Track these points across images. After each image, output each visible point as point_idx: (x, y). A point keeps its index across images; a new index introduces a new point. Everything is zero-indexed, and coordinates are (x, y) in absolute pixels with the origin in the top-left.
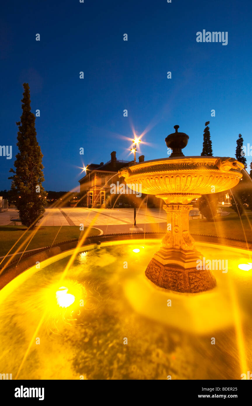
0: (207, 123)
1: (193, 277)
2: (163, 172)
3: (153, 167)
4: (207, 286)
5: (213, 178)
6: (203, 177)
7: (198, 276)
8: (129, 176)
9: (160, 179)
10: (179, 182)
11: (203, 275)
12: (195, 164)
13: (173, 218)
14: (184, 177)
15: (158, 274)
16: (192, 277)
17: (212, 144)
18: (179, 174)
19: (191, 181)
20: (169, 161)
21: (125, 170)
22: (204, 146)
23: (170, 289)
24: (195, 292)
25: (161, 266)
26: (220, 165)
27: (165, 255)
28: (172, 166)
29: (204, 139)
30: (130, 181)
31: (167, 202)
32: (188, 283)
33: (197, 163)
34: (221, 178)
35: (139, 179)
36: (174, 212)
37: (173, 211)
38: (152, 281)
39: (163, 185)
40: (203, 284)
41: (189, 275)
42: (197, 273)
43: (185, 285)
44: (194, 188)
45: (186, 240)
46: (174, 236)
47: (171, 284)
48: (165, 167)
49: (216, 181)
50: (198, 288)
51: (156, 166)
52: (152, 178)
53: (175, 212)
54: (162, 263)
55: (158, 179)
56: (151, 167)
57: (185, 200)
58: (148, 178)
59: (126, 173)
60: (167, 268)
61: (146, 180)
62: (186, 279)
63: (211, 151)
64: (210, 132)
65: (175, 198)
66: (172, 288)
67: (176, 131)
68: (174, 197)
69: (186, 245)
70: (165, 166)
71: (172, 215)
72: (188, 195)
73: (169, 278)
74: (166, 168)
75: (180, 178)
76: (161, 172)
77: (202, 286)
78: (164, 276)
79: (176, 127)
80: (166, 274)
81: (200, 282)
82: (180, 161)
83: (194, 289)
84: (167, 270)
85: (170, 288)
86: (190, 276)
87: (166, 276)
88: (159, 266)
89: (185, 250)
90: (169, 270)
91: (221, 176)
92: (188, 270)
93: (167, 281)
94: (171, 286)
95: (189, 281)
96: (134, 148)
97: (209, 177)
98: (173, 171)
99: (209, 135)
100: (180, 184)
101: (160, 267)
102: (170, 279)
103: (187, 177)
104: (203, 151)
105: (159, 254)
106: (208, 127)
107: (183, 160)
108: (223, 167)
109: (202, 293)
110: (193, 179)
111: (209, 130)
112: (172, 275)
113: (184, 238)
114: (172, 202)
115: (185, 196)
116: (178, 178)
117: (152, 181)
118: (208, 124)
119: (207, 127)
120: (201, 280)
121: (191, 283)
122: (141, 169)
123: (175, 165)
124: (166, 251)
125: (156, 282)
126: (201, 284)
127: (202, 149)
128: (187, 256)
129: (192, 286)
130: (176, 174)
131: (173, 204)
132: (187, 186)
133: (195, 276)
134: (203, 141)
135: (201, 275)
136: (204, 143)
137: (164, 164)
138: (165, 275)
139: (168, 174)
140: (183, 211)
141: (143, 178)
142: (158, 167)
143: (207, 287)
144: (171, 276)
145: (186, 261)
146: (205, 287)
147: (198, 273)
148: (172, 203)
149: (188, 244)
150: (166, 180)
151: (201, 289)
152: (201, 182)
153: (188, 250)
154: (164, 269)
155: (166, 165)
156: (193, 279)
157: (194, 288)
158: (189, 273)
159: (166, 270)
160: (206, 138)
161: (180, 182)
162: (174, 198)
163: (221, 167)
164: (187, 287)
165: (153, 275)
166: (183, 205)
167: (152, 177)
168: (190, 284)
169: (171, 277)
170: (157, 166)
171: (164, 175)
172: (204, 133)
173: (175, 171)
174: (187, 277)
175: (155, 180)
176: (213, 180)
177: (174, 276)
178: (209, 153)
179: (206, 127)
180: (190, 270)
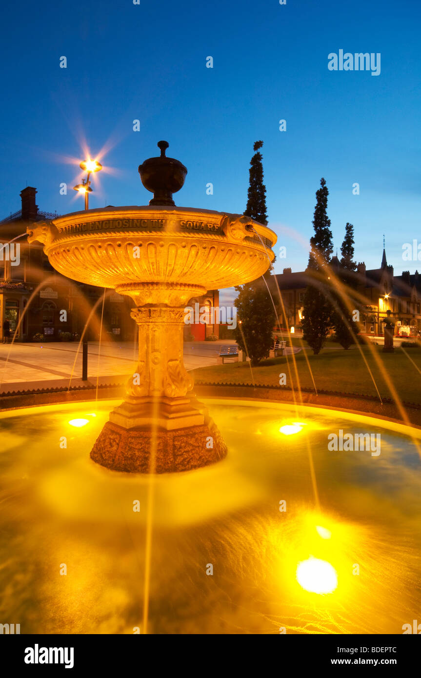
0: (258, 145)
1: (182, 445)
2: (122, 235)
3: (102, 223)
4: (206, 458)
5: (217, 253)
6: (198, 249)
7: (191, 442)
8: (53, 241)
9: (117, 249)
10: (153, 256)
11: (201, 440)
12: (183, 223)
13: (150, 335)
14: (162, 246)
15: (115, 448)
16: (179, 443)
17: (266, 194)
18: (154, 239)
19: (176, 256)
20: (134, 212)
21: (44, 228)
22: (249, 196)
23: (136, 471)
24: (183, 470)
25: (122, 432)
26: (226, 229)
27: (132, 411)
28: (140, 224)
29: (251, 181)
30: (55, 253)
31: (138, 303)
32: (171, 456)
33: (186, 220)
34: (230, 252)
35: (74, 247)
36: (152, 322)
37: (151, 320)
38: (102, 465)
39: (124, 261)
40: (199, 455)
41: (174, 441)
42: (189, 437)
43: (165, 459)
44: (183, 269)
45: (172, 377)
46: (151, 371)
47: (138, 463)
48: (126, 224)
49: (223, 258)
50: (189, 462)
51: (109, 221)
52: (100, 247)
53: (153, 324)
54: (124, 426)
55: (112, 249)
56: (99, 222)
57: (175, 297)
58: (92, 246)
59: (45, 234)
60: (133, 434)
61: (89, 250)
62: (168, 449)
63: (264, 209)
64: (264, 166)
65: (154, 292)
66: (140, 468)
67: (163, 153)
68: (152, 292)
69: (173, 387)
70: (126, 222)
71: (148, 330)
72: (178, 288)
73: (136, 452)
74: (129, 227)
75: (156, 248)
76: (118, 234)
77: (198, 458)
78: (127, 450)
79: (163, 145)
80: (131, 445)
81: (193, 452)
82: (156, 215)
83: (182, 465)
84: (132, 437)
85: (136, 469)
86: (176, 443)
87: (131, 449)
88: (117, 433)
89: (171, 398)
90: (138, 437)
91: (231, 248)
92: (174, 432)
93: (132, 458)
94: (139, 465)
95: (174, 452)
96: (84, 184)
97: (207, 250)
98: (141, 234)
99: (262, 172)
100: (156, 260)
101: (120, 435)
102: (137, 454)
103: (169, 246)
104: (247, 208)
105: (120, 411)
106: (261, 154)
107: (160, 214)
108: (232, 231)
109: (197, 470)
110: (179, 251)
111: (262, 162)
112: (143, 446)
113: (171, 375)
114: (149, 301)
115: (171, 288)
116: (152, 248)
117: (101, 253)
118: (259, 147)
119: (258, 153)
120: (197, 449)
121: (177, 454)
122: (78, 226)
123: (146, 221)
124: (135, 402)
125: (109, 464)
126: (195, 455)
127: (247, 203)
128: (173, 408)
129: (179, 460)
130: (149, 239)
131: (151, 305)
132: (170, 265)
133: (187, 443)
134: (248, 185)
135: (196, 440)
136: (250, 190)
137: (124, 219)
138: (129, 446)
139: (132, 238)
140: (169, 321)
141: (82, 246)
142: (113, 223)
143: (206, 461)
144: (140, 447)
145: (172, 416)
146: (203, 460)
147: (192, 437)
148: (149, 304)
149: (176, 384)
150: (129, 252)
151: (196, 464)
152: (196, 258)
153: (176, 396)
154: (127, 436)
155: (128, 220)
156: (180, 447)
157: (182, 463)
158: (175, 437)
159: (130, 437)
160: (254, 179)
161: (156, 257)
162: (151, 294)
163: (229, 232)
164: (169, 462)
165: (105, 453)
166: (170, 307)
167: (100, 244)
168: (175, 456)
169: (139, 449)
170: (111, 222)
171: (124, 240)
172: (251, 166)
173: (145, 234)
174: (170, 445)
175: (106, 250)
176: (216, 255)
177: (145, 447)
178: (259, 214)
179: (256, 153)
180: (177, 433)
